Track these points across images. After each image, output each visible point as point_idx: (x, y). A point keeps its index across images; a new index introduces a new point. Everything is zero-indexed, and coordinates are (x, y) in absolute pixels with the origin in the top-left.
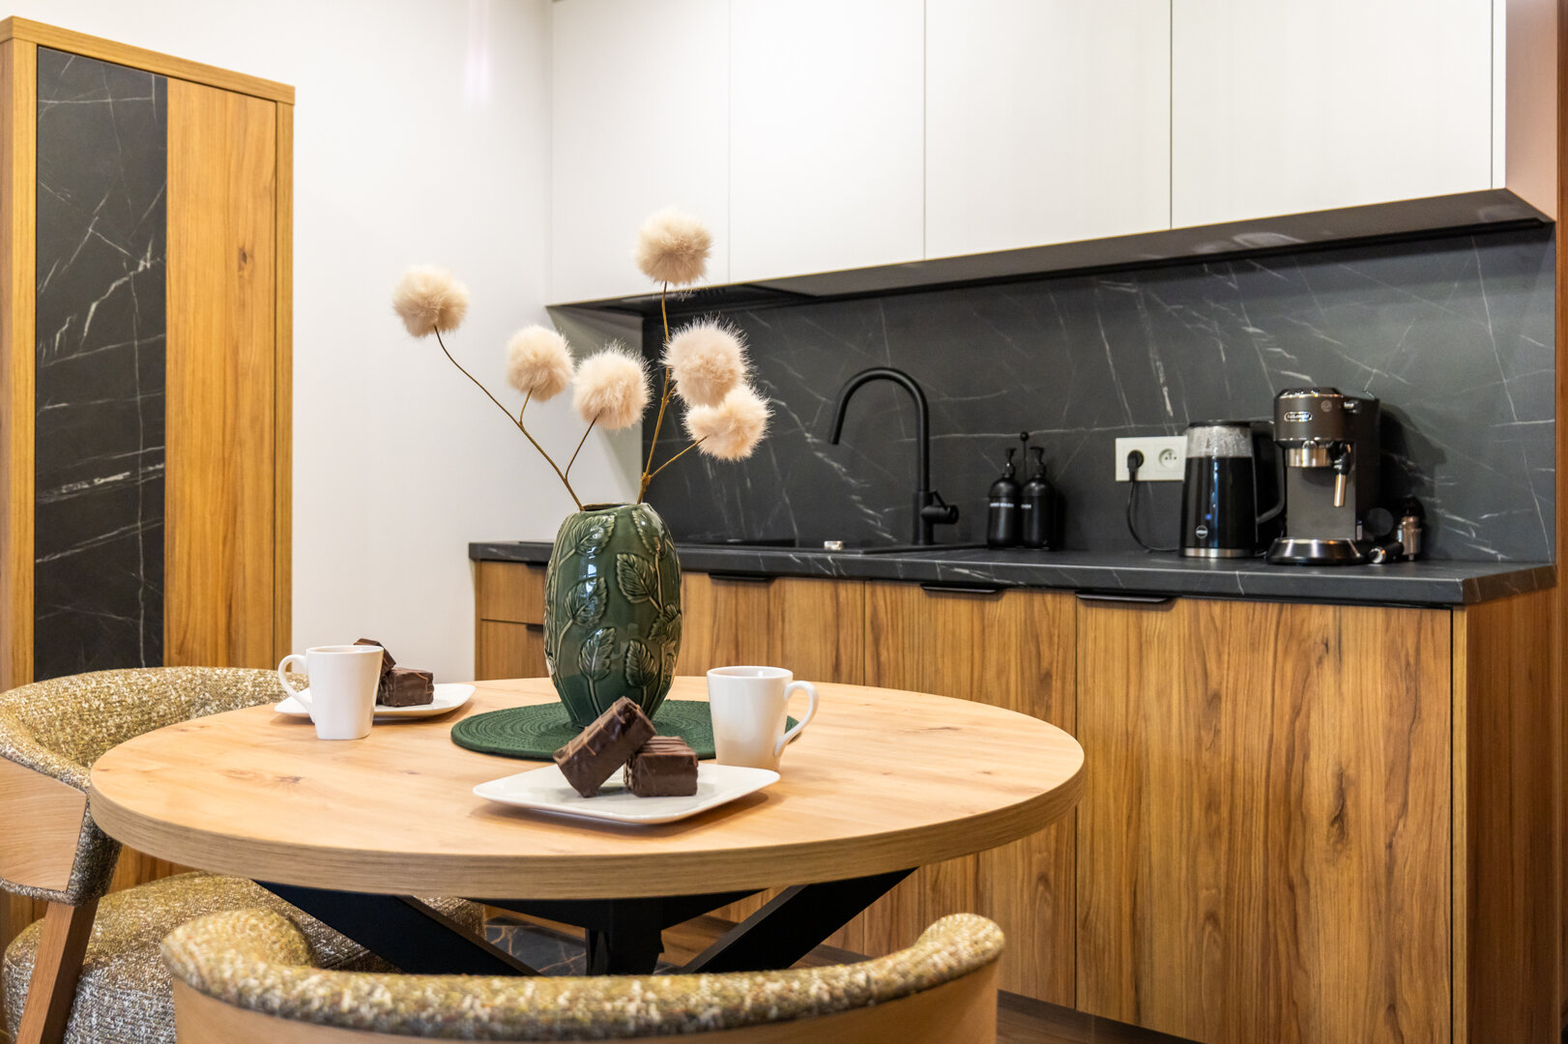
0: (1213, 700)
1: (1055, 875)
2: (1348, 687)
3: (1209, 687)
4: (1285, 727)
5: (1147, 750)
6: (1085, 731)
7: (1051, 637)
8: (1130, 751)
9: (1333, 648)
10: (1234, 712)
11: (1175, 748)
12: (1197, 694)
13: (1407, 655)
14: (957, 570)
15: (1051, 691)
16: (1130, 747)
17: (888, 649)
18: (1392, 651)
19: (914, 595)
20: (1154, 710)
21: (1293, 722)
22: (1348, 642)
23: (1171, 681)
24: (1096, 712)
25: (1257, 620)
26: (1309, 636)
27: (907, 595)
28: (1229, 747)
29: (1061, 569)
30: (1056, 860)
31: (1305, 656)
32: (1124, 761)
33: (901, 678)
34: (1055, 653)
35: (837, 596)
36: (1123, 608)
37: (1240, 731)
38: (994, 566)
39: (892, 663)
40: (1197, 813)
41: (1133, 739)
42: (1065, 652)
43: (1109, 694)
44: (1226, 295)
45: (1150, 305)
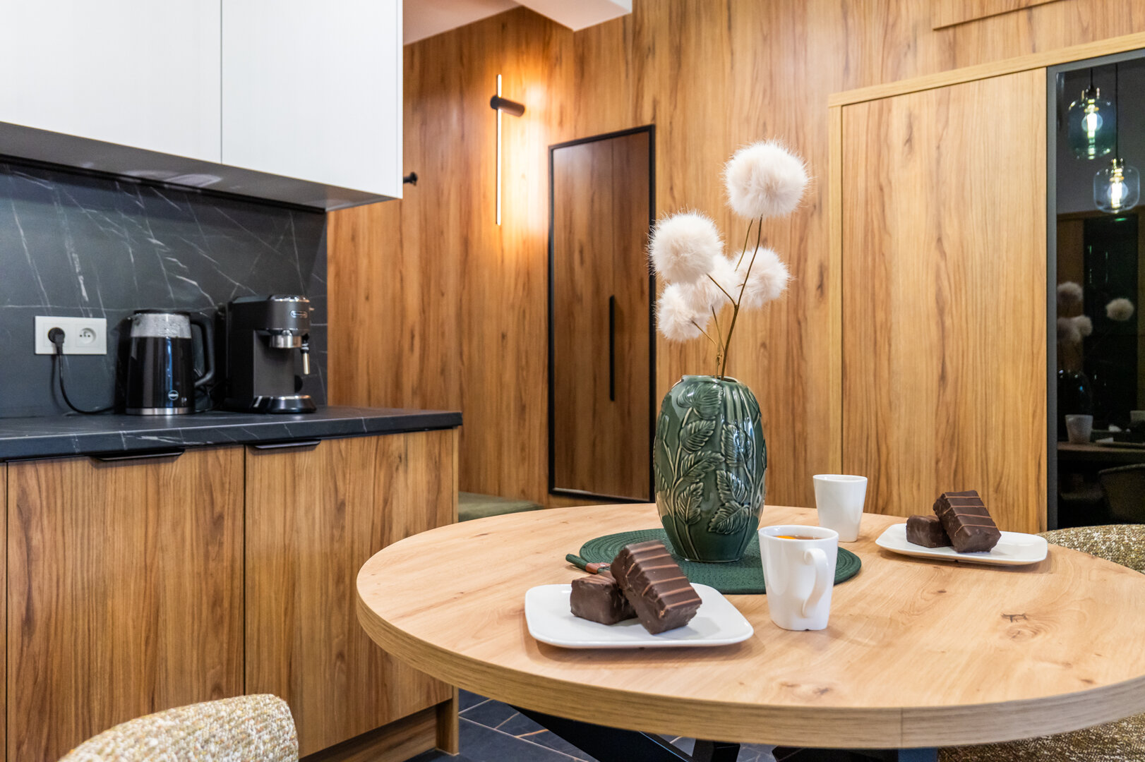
0: (340, 507)
1: (227, 682)
2: (410, 481)
3: (339, 498)
4: (380, 514)
5: (299, 554)
6: (253, 554)
7: (223, 484)
8: (287, 559)
9: (403, 458)
10: (353, 511)
11: (317, 546)
12: (330, 506)
13: (435, 459)
14: (144, 438)
15: (223, 529)
16: (287, 557)
17: (42, 531)
18: (430, 455)
19: (78, 470)
20: (303, 524)
21: (384, 510)
22: (411, 455)
23: (315, 500)
24: (262, 537)
25: (365, 449)
26: (392, 454)
27: (68, 470)
28: (350, 536)
29: (244, 427)
30: (227, 669)
31: (390, 466)
32: (282, 569)
33: (60, 556)
34: (227, 497)
36: (282, 452)
37: (356, 524)
38: (183, 431)
39: (48, 545)
40: (331, 588)
41: (289, 550)
42: (235, 495)
43: (271, 520)
44: (134, 211)
45: (66, 203)
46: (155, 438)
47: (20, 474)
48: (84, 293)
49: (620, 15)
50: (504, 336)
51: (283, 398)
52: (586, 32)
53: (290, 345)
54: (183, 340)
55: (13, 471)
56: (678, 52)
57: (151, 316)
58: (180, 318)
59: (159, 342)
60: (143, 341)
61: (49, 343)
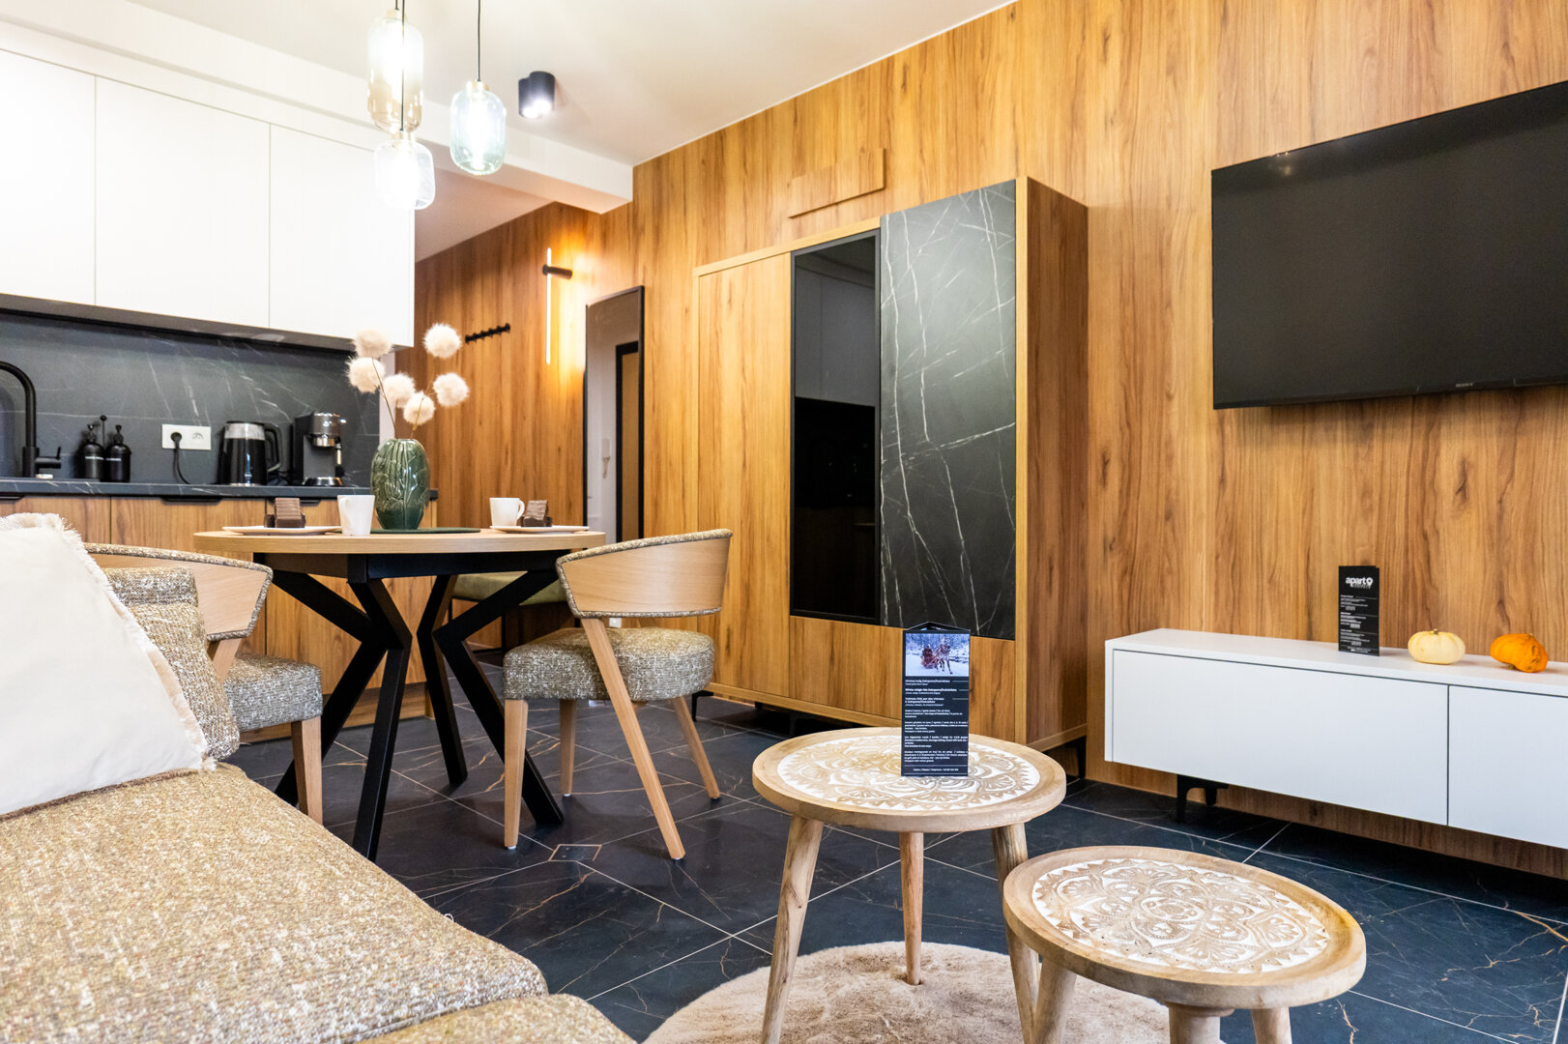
19: (154, 505)
27: (147, 504)
35: (86, 508)
44: (231, 358)
45: (182, 354)
46: (201, 490)
47: (118, 504)
48: (196, 411)
49: (624, 203)
50: (559, 450)
51: (320, 478)
52: (607, 214)
53: (325, 445)
54: (258, 441)
55: (114, 501)
56: (657, 231)
57: (236, 425)
58: (255, 427)
59: (241, 441)
60: (231, 441)
61: (172, 441)
